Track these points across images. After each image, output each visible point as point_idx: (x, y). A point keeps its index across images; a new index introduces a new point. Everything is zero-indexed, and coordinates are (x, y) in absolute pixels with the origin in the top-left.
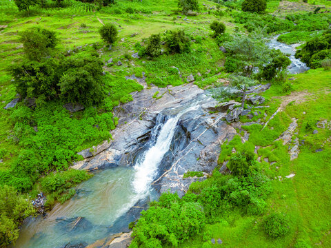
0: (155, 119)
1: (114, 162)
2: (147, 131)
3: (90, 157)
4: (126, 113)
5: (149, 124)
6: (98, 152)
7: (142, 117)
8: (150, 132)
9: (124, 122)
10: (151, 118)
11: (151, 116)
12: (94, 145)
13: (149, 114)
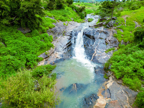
0: (71, 34)
1: (61, 57)
2: (69, 41)
3: (47, 57)
4: (54, 33)
5: (69, 37)
6: (50, 54)
7: (64, 34)
8: (70, 41)
9: (56, 38)
10: (69, 34)
11: (69, 33)
12: (46, 50)
13: (67, 32)
